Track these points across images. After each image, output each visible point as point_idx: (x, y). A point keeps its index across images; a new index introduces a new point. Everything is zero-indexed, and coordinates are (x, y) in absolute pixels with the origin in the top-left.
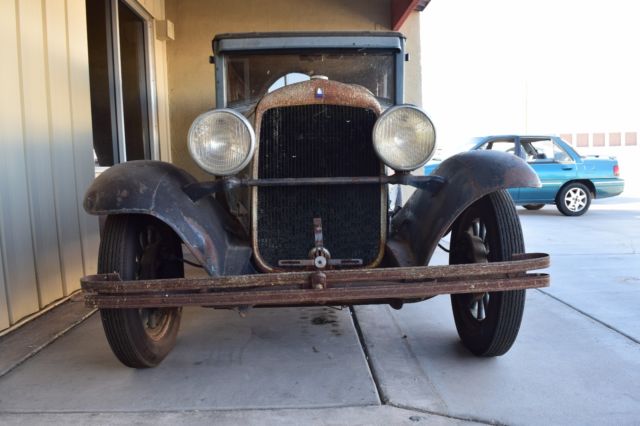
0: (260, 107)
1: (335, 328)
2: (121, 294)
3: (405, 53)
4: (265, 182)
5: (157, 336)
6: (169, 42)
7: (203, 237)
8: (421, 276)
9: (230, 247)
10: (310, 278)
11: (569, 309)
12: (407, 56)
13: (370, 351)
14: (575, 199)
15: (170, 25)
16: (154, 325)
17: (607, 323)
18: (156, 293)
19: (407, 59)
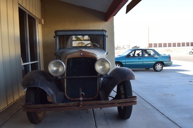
0: (67, 58)
1: (87, 111)
2: (32, 108)
3: (107, 35)
4: (68, 77)
5: (40, 115)
6: (42, 25)
7: (52, 92)
8: (105, 103)
9: (59, 93)
10: (78, 104)
11: (148, 104)
12: (107, 36)
13: (96, 118)
14: (159, 67)
15: (43, 20)
16: (39, 112)
17: (157, 109)
18: (41, 108)
19: (107, 37)
